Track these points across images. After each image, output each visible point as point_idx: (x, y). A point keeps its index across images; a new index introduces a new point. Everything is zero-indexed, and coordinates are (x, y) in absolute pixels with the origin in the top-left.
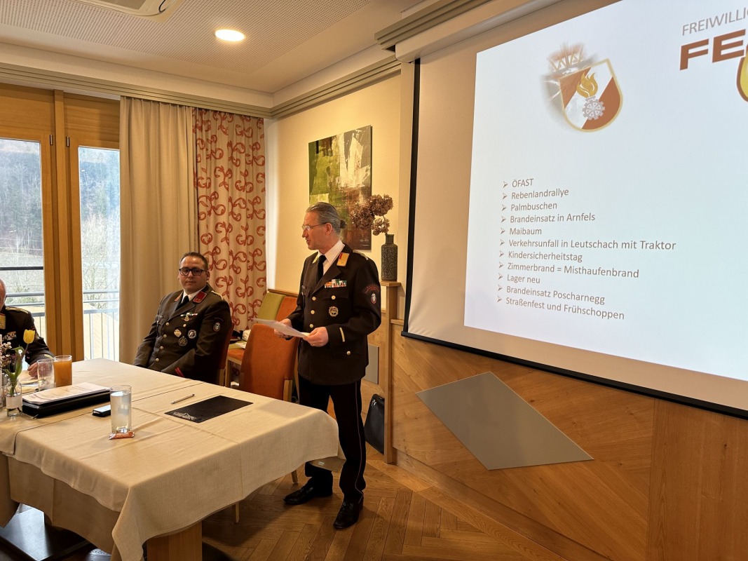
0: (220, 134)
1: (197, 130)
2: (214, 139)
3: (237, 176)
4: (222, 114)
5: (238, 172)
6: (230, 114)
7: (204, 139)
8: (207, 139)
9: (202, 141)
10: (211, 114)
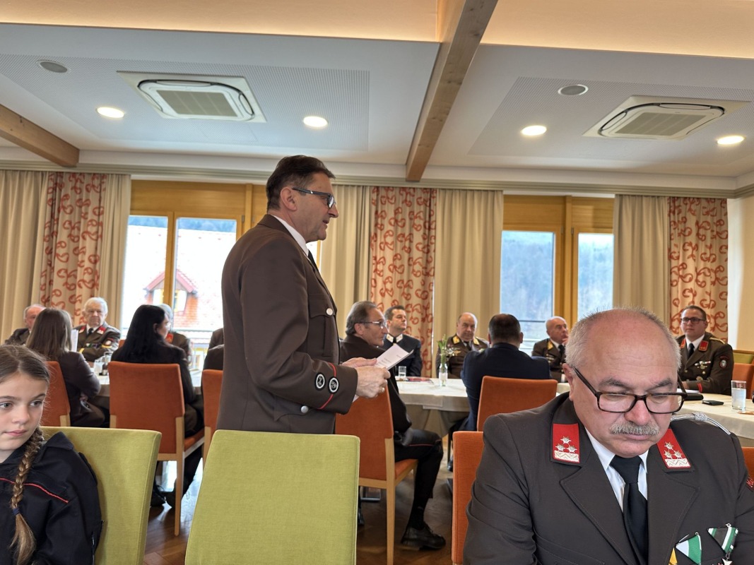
0: (689, 216)
1: (672, 214)
2: (685, 220)
3: (702, 249)
4: (691, 199)
5: (704, 246)
6: (698, 198)
7: (677, 221)
8: (679, 221)
9: (675, 222)
10: (682, 200)
